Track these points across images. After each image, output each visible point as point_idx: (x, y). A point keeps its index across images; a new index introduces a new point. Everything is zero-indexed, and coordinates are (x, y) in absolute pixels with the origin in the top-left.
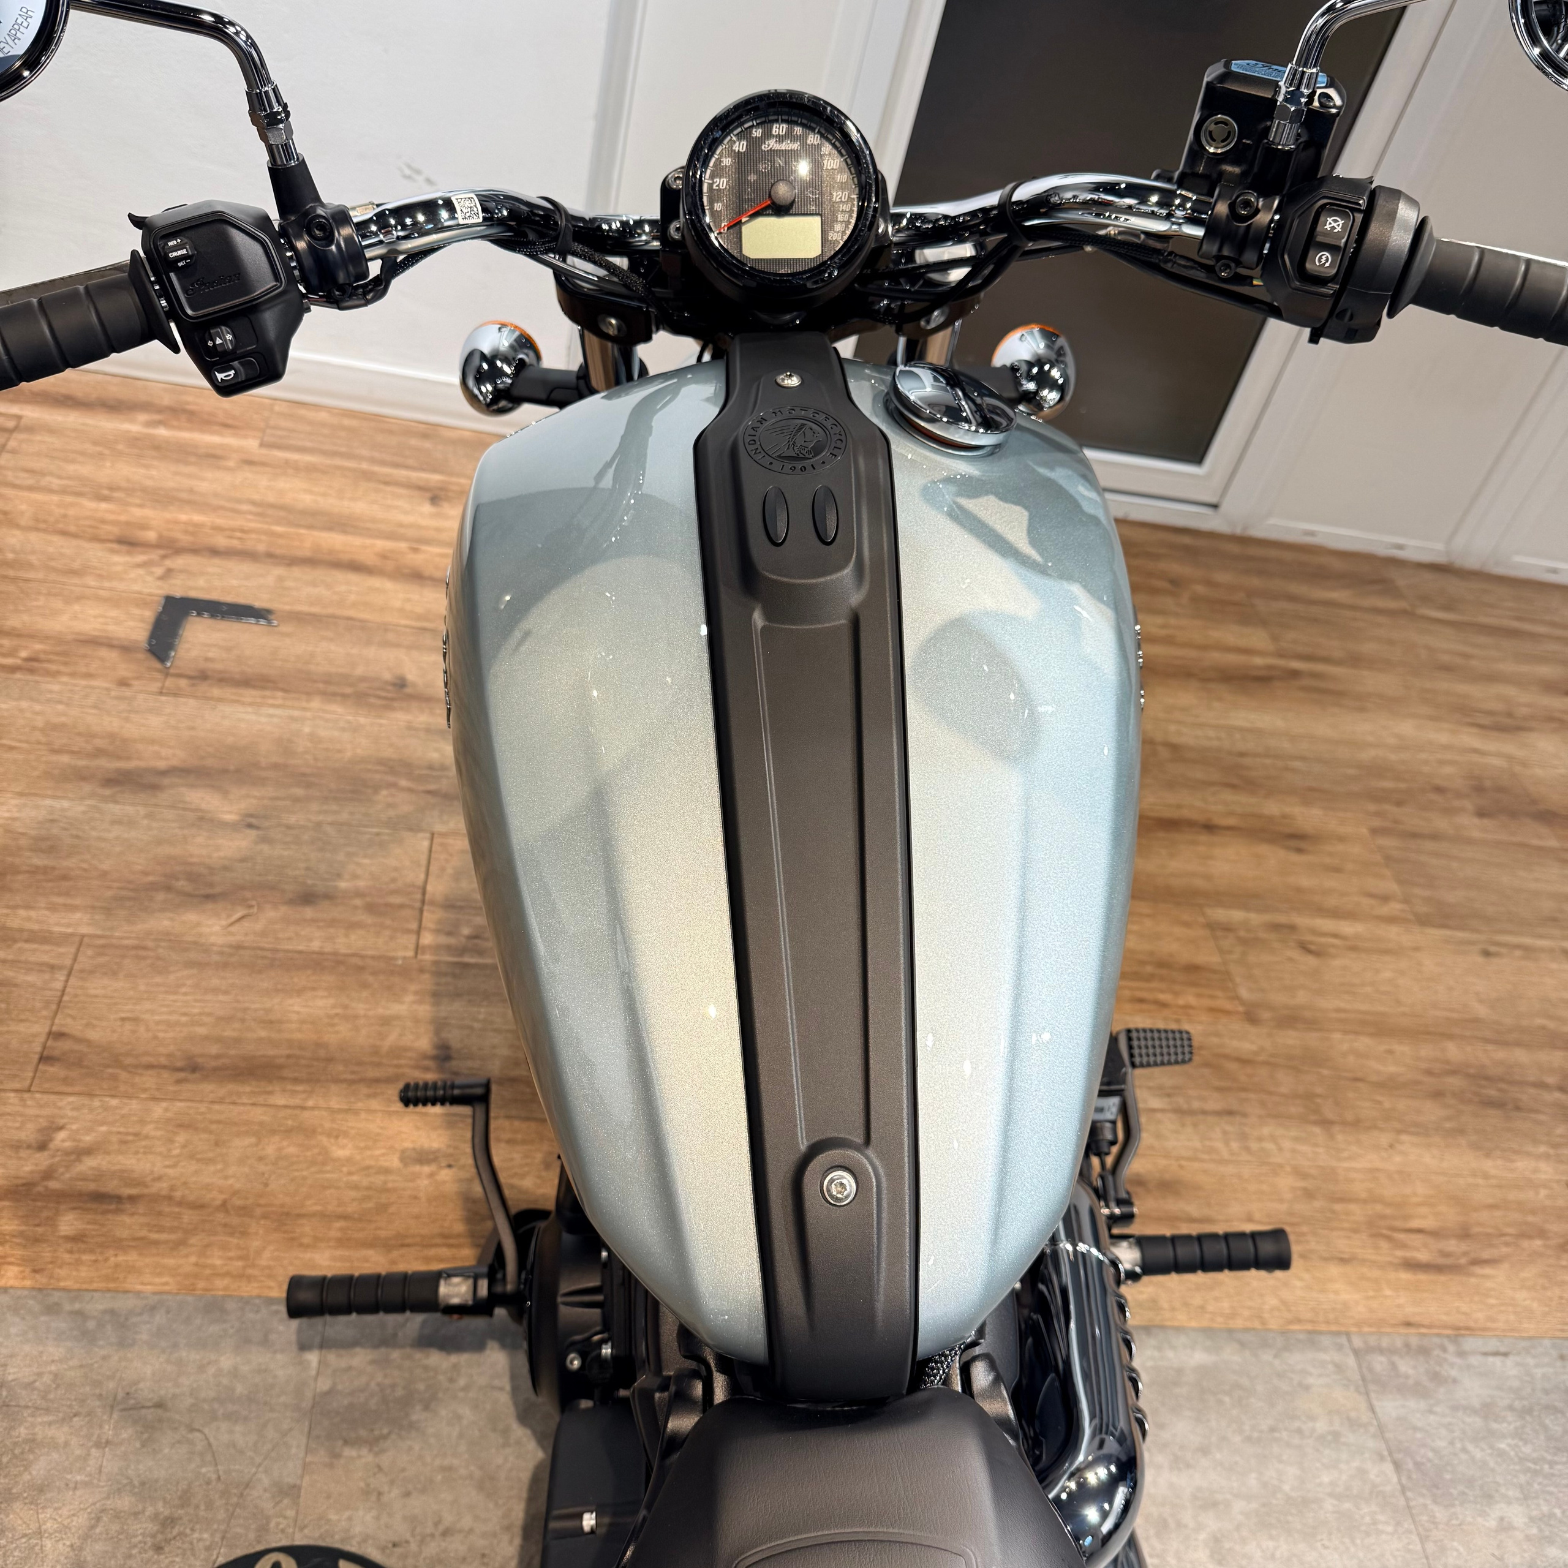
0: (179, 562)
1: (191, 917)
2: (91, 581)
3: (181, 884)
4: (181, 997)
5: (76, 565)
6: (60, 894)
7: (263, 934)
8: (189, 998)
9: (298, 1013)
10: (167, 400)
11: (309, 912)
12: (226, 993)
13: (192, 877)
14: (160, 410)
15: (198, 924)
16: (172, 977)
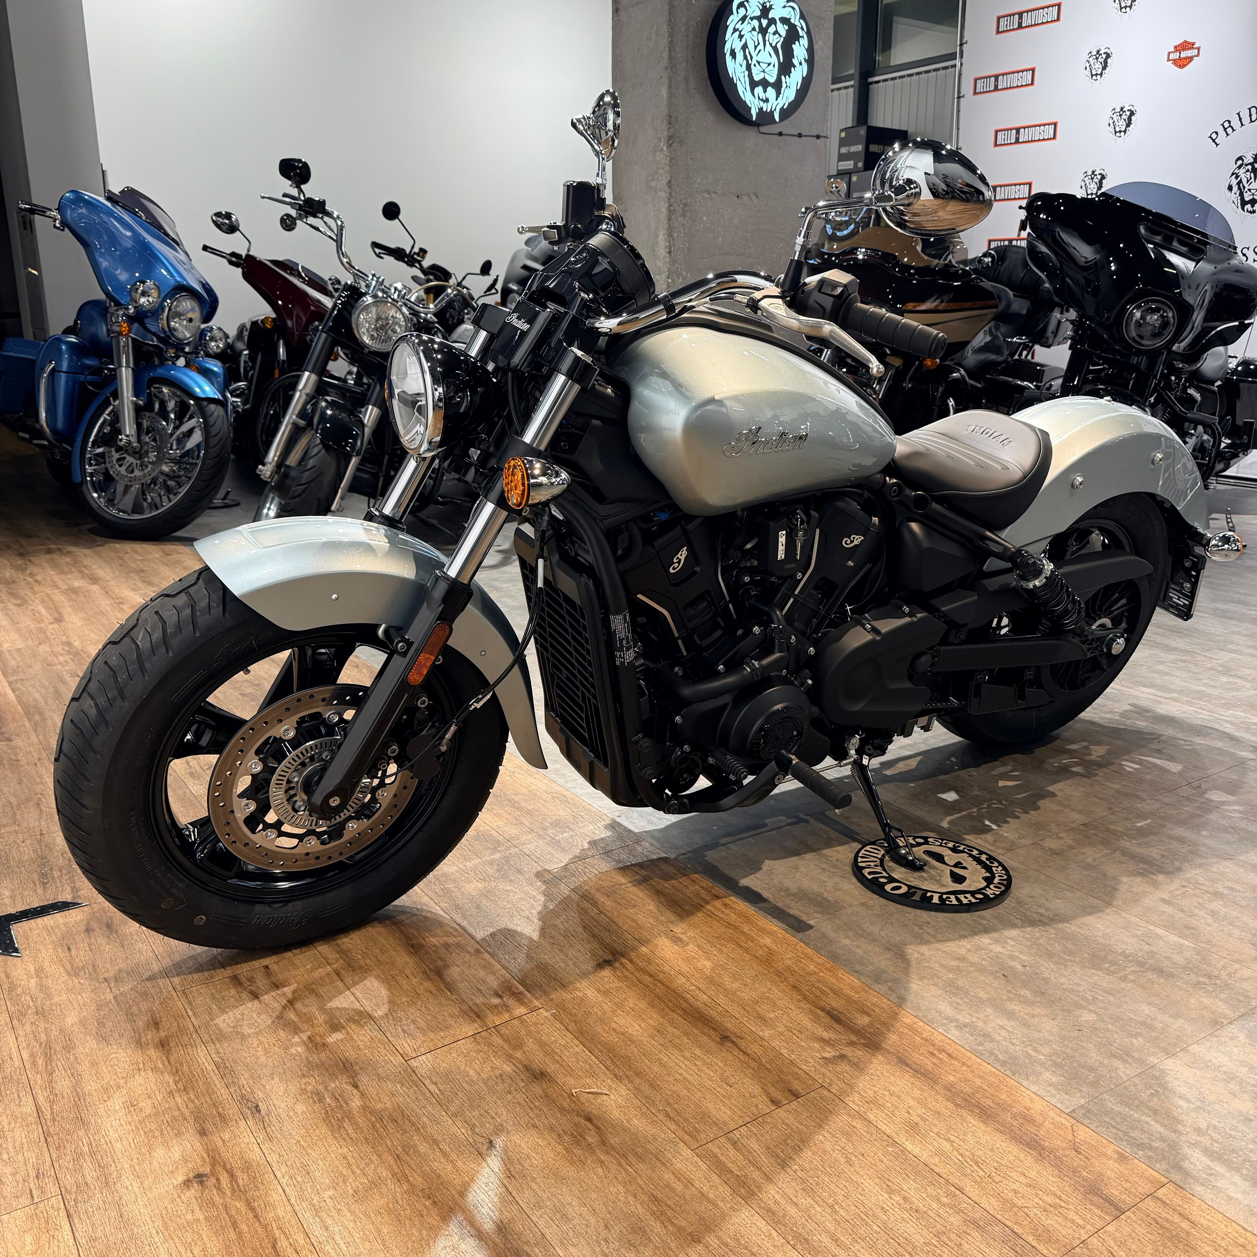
3: (592, 1138)
4: (685, 1075)
6: (673, 1190)
7: (592, 1074)
8: (680, 1071)
11: (551, 1068)
13: (578, 1138)
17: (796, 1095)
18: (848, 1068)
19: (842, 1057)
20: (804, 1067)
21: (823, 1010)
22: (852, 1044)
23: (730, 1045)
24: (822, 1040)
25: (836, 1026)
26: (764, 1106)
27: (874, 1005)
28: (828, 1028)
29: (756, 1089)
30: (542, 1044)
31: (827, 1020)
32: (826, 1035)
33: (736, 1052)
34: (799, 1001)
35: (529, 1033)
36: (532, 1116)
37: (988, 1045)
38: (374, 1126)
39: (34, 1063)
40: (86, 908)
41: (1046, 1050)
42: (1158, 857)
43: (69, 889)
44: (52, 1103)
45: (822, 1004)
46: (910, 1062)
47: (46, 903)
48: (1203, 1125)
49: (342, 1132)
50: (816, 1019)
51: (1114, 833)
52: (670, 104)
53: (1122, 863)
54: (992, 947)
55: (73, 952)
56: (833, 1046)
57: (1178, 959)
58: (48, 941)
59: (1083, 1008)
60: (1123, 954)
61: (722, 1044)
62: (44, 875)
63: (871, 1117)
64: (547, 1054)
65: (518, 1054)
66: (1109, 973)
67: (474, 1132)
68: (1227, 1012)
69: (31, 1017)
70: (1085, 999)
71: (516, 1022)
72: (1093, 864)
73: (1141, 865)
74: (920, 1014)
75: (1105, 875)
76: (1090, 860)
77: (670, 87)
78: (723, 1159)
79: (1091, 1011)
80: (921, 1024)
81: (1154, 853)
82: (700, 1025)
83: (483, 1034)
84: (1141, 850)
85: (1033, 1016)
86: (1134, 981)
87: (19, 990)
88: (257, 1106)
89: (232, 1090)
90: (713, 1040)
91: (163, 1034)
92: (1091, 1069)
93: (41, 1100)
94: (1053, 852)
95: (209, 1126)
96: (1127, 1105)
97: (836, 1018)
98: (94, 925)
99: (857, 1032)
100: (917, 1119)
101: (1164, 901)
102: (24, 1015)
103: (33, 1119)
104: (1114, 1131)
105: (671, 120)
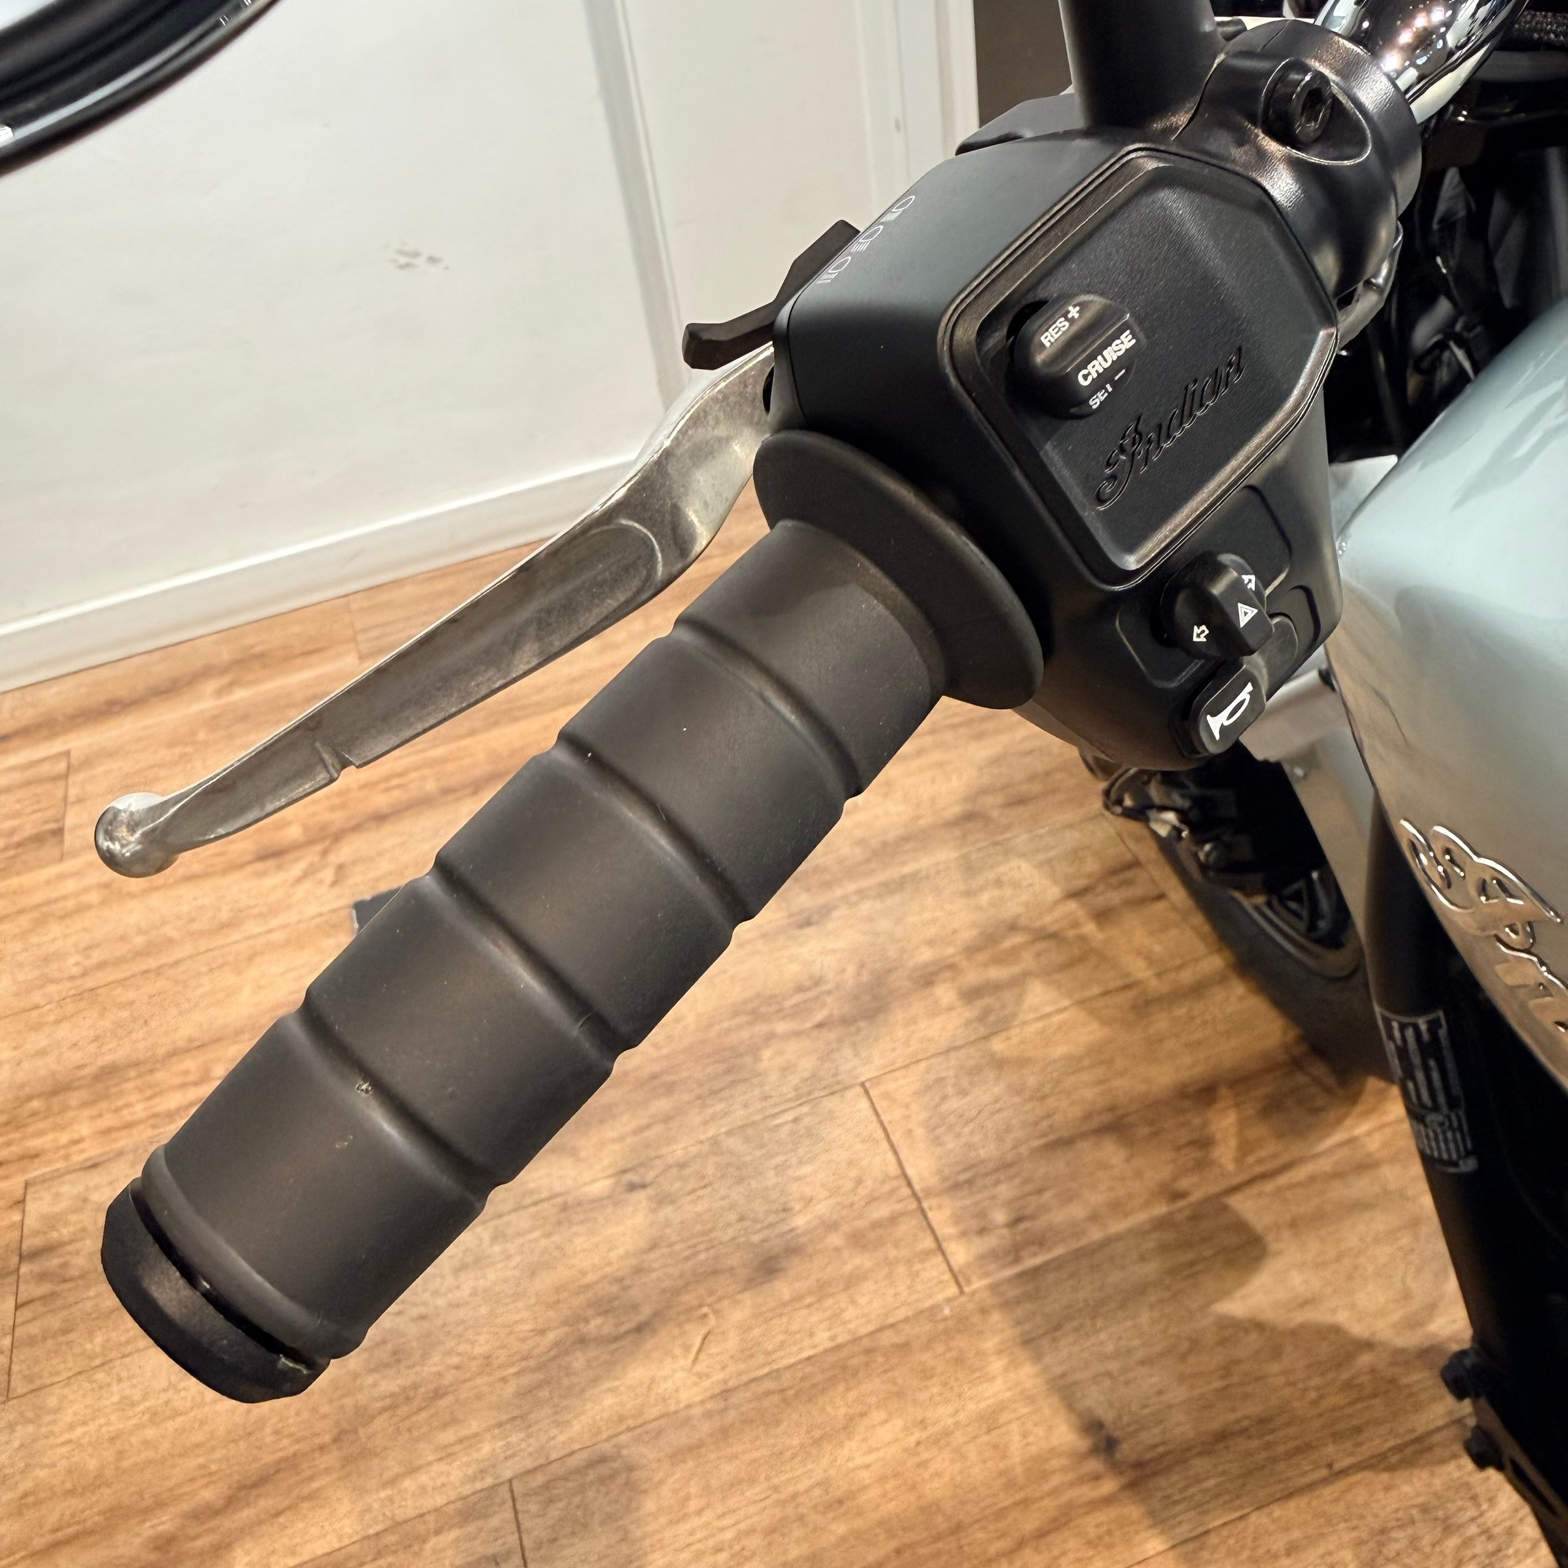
0: (345, 851)
1: (637, 1373)
2: (253, 927)
3: (596, 1325)
4: (697, 1522)
5: (225, 915)
6: (445, 1426)
7: (746, 1353)
8: (708, 1515)
9: (867, 1466)
10: (226, 655)
11: (783, 1288)
12: (752, 1481)
13: (604, 1306)
14: (224, 670)
15: (653, 1381)
16: (665, 1490)
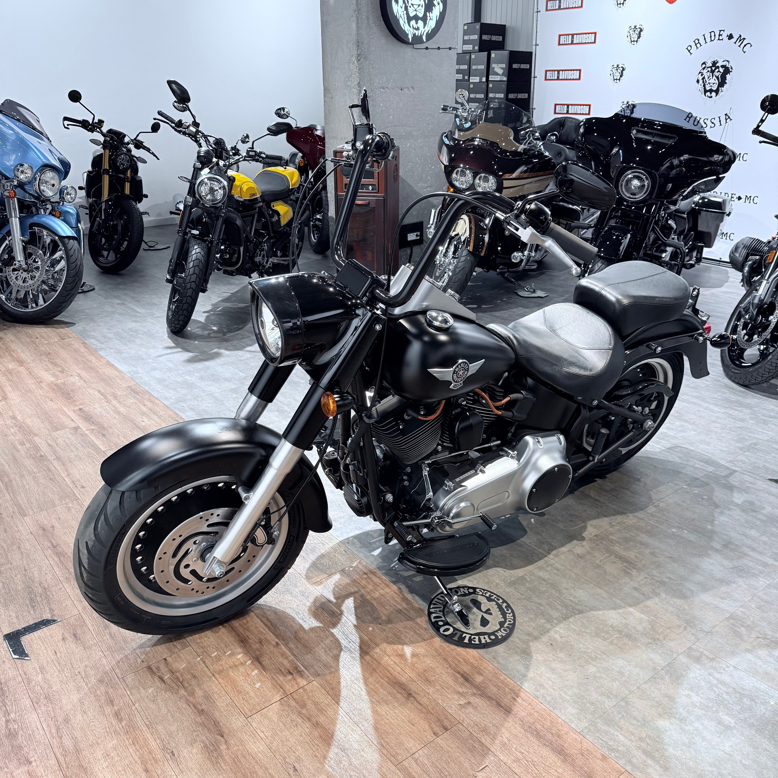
17: (446, 729)
18: (472, 710)
19: (469, 703)
20: (450, 711)
21: (459, 673)
22: (474, 694)
23: (412, 699)
24: (459, 693)
25: (466, 683)
26: (430, 736)
27: (485, 668)
28: (462, 685)
29: (427, 727)
30: (316, 704)
31: (461, 680)
32: (461, 690)
33: (416, 703)
34: (447, 668)
35: (309, 697)
36: (314, 749)
37: (542, 691)
38: (234, 761)
39: (50, 731)
40: (60, 623)
41: (570, 692)
42: (634, 558)
43: (48, 611)
44: (64, 756)
45: (459, 669)
46: (503, 705)
47: (37, 621)
48: (644, 735)
49: (218, 765)
50: (456, 680)
51: (612, 541)
52: (358, 34)
53: (614, 562)
54: (546, 625)
55: (59, 655)
56: (464, 696)
57: (639, 628)
58: (43, 648)
59: (590, 664)
60: (612, 626)
61: (408, 699)
62: (32, 600)
63: (483, 741)
64: (319, 710)
65: (304, 711)
66: (605, 639)
67: (285, 761)
68: (661, 662)
69: (43, 701)
70: (591, 658)
71: (301, 690)
72: (600, 564)
73: (625, 564)
74: (508, 673)
75: (605, 572)
76: (598, 562)
77: (358, 23)
78: (411, 770)
79: (594, 666)
80: (509, 679)
81: (631, 555)
82: (397, 687)
83: (285, 699)
84: (625, 554)
85: (565, 671)
86: (616, 644)
87: (34, 682)
88: (172, 752)
89: (158, 742)
90: (404, 697)
91: (116, 708)
92: (592, 704)
93: (58, 755)
94: (580, 556)
95: (149, 766)
96: (608, 725)
97: (466, 678)
98: (67, 635)
99: (477, 687)
100: (506, 740)
101: (635, 589)
102: (39, 700)
103: (56, 768)
104: (601, 742)
105: (358, 44)
